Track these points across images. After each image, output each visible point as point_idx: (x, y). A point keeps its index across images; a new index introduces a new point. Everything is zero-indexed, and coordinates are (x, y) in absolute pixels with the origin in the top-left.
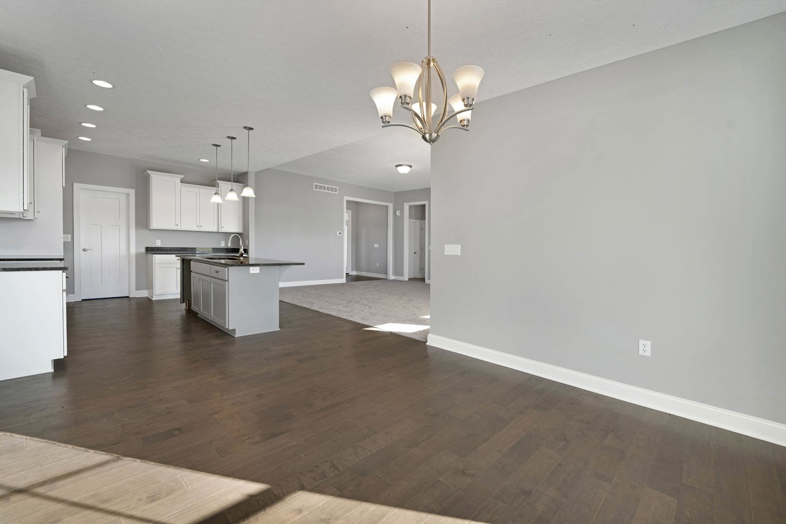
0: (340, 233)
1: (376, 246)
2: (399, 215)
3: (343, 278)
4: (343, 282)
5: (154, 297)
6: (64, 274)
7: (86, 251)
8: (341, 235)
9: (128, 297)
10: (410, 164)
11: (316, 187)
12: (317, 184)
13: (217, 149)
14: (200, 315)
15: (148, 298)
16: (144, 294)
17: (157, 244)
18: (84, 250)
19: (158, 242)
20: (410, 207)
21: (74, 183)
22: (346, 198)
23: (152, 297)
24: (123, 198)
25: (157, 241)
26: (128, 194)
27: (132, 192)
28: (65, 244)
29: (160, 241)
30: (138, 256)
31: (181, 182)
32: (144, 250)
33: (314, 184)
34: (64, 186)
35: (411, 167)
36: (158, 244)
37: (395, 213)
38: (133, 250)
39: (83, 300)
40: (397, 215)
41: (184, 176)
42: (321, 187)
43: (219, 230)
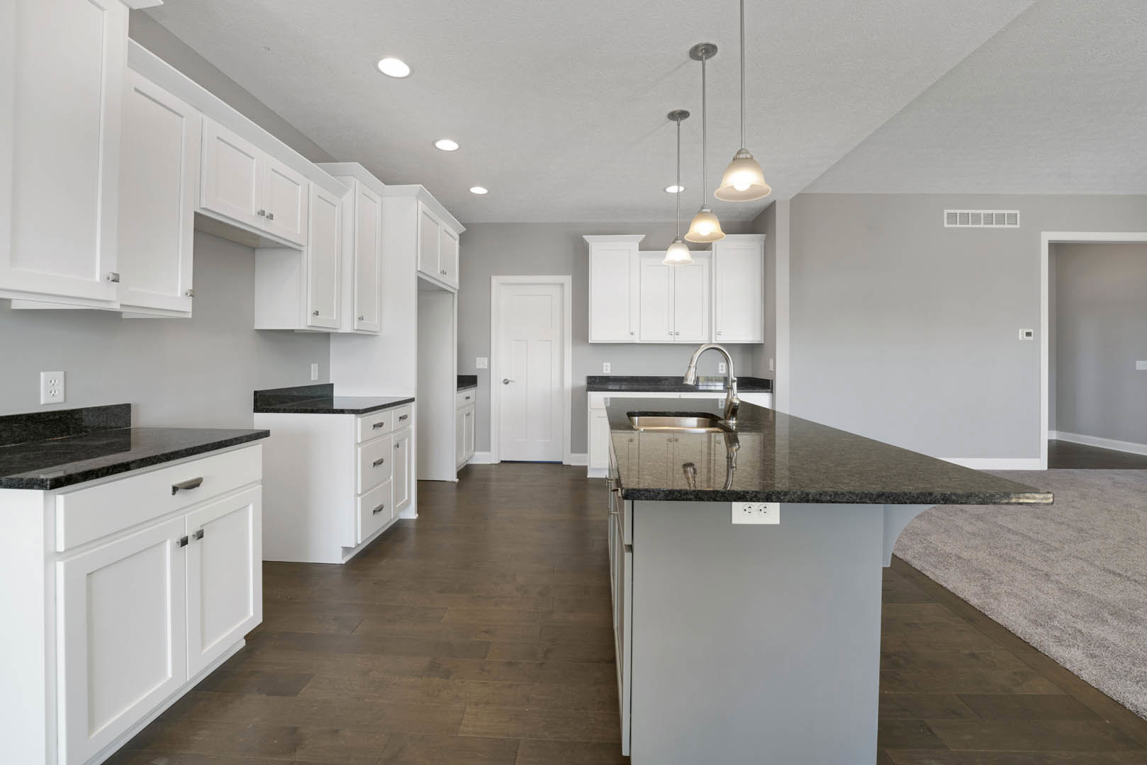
0: (1029, 334)
3: (1037, 455)
4: (1039, 468)
5: (588, 471)
7: (508, 383)
8: (1031, 338)
11: (952, 218)
12: (953, 211)
13: (679, 125)
16: (582, 460)
17: (605, 372)
18: (505, 382)
19: (607, 366)
21: (492, 277)
22: (1047, 236)
24: (556, 292)
25: (605, 364)
26: (561, 286)
27: (568, 280)
29: (609, 364)
30: (575, 391)
31: (640, 250)
32: (584, 383)
33: (946, 212)
36: (607, 370)
38: (568, 383)
39: (502, 462)
41: (644, 236)
42: (965, 218)
43: (711, 340)
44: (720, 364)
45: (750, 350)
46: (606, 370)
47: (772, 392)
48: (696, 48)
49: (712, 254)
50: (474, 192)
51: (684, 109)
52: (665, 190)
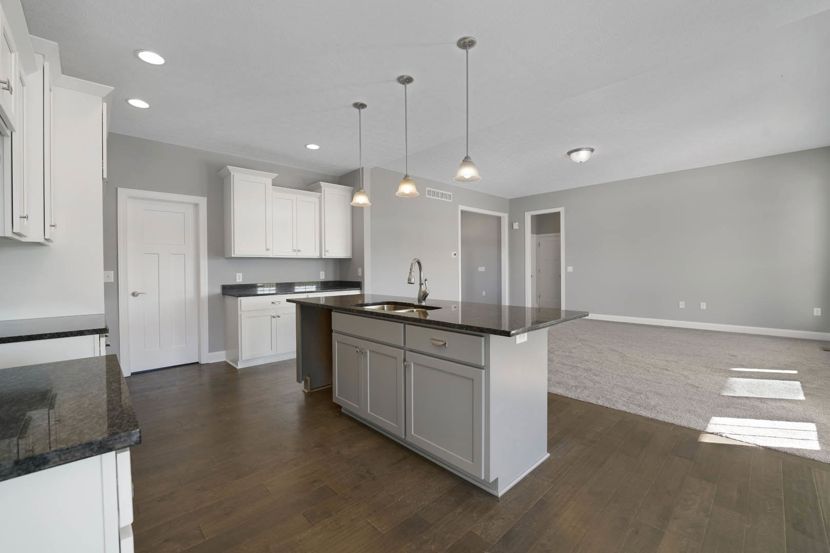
0: (455, 254)
1: (482, 269)
2: (517, 228)
5: (239, 364)
6: (103, 340)
7: (137, 295)
8: (456, 256)
9: (197, 363)
10: (592, 147)
11: (429, 192)
12: (430, 189)
13: (360, 112)
14: (345, 409)
15: (226, 364)
16: (220, 357)
17: (238, 281)
18: (133, 294)
19: (239, 276)
20: (532, 216)
21: (118, 188)
22: (462, 207)
23: (237, 365)
24: (190, 210)
25: (238, 274)
26: (196, 205)
27: (203, 201)
28: (107, 285)
29: (241, 274)
30: (211, 298)
31: (273, 185)
32: (219, 290)
33: (427, 189)
34: (105, 176)
35: (592, 150)
37: (511, 226)
38: (205, 291)
39: (133, 374)
40: (514, 228)
41: (277, 175)
42: (434, 194)
43: (322, 255)
44: (321, 272)
45: (340, 263)
46: (239, 279)
47: (361, 289)
48: (402, 77)
49: (321, 195)
50: (132, 104)
51: (364, 103)
52: (305, 146)
